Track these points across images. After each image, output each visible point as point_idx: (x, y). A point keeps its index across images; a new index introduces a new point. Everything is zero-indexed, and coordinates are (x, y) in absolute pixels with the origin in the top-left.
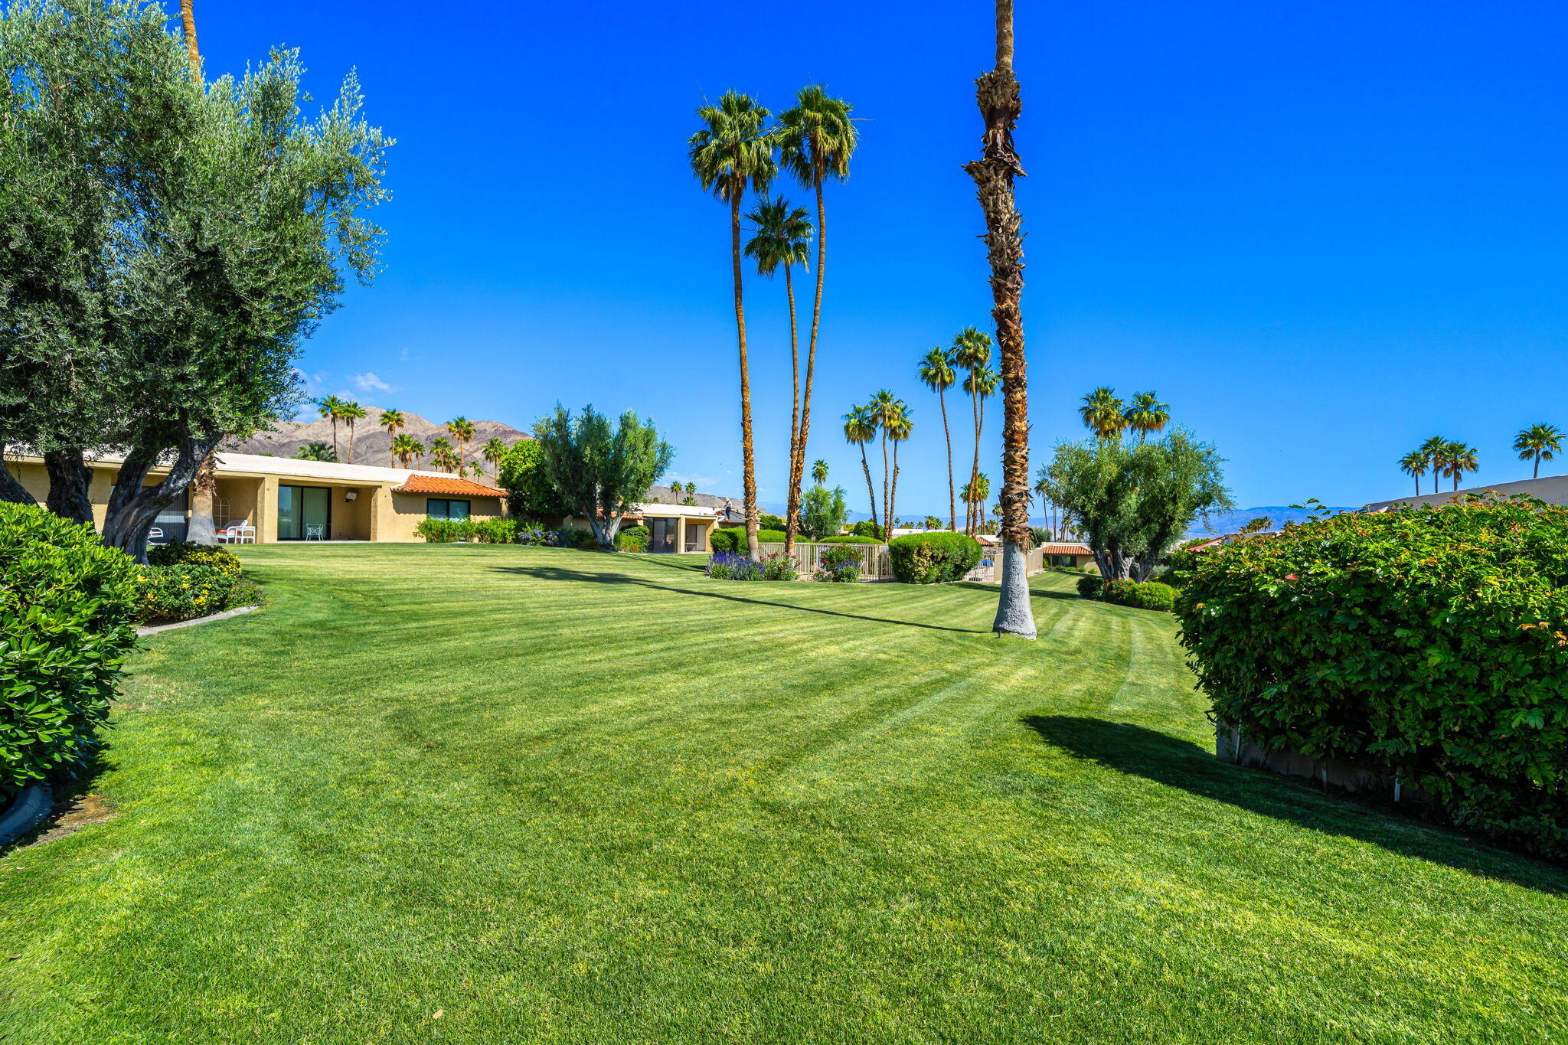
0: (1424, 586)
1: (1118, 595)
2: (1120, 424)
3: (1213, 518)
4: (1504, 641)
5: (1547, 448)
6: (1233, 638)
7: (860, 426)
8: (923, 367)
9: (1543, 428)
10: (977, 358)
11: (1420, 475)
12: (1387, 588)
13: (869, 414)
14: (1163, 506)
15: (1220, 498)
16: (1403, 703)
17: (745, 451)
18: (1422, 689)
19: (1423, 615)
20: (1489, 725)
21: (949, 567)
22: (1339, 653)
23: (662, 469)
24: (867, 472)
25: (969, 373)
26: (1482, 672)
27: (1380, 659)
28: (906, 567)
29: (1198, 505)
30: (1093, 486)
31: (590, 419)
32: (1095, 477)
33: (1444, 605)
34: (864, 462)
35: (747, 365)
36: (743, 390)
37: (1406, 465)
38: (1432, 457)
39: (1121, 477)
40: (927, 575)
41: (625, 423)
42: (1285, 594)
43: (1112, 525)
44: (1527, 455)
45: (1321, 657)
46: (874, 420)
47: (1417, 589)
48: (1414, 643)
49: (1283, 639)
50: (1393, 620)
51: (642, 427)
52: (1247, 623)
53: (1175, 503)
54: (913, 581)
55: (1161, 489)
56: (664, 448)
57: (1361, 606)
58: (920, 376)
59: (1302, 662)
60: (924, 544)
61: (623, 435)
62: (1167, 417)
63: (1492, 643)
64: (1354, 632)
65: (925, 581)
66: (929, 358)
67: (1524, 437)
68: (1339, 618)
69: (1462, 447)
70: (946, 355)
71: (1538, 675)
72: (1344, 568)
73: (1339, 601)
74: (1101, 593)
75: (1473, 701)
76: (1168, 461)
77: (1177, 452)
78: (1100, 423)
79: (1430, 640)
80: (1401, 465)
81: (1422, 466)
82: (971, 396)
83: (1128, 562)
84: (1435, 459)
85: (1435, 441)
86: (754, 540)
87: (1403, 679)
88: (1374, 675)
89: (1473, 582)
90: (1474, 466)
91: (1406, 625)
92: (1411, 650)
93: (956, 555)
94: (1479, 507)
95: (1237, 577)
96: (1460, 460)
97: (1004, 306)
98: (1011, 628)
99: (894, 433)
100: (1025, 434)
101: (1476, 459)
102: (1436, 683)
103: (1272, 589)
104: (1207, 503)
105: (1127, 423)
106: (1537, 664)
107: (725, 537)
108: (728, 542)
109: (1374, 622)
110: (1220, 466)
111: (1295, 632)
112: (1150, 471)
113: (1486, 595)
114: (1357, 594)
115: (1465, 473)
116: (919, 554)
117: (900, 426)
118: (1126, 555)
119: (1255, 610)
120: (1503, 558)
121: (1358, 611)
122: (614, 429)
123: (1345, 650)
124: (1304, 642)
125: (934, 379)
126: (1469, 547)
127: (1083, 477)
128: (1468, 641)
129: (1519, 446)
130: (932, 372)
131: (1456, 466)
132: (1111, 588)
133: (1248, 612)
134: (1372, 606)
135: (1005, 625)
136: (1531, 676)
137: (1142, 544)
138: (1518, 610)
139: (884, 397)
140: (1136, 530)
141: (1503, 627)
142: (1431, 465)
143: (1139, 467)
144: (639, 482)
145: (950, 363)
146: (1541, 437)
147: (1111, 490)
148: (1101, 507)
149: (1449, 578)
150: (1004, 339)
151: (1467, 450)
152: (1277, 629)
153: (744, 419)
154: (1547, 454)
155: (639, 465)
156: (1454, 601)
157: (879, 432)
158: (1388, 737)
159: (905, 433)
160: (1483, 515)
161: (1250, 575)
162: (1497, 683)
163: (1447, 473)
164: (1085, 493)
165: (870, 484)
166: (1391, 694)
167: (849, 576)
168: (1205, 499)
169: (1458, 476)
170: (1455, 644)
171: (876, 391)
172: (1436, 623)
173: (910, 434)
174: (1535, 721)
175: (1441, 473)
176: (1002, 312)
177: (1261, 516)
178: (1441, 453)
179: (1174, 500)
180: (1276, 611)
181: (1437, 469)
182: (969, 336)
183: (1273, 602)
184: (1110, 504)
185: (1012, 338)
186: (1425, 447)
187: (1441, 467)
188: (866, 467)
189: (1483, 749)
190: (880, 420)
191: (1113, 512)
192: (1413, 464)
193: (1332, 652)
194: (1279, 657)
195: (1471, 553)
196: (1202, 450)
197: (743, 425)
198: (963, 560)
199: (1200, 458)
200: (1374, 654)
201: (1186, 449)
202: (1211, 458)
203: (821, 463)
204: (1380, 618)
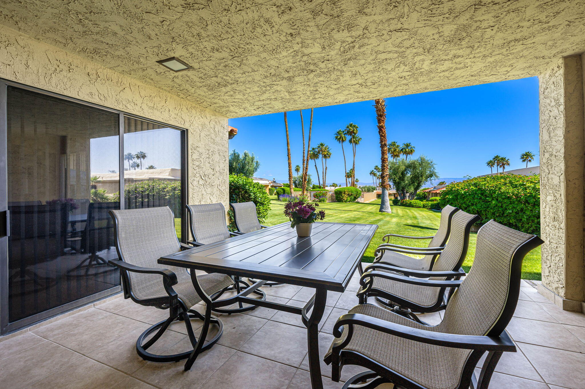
0: (491, 190)
1: (406, 204)
2: (399, 153)
3: (433, 181)
4: (505, 198)
5: (530, 159)
6: (454, 203)
7: (314, 154)
8: (336, 135)
9: (528, 152)
10: (353, 132)
11: (492, 167)
12: (485, 191)
13: (317, 150)
14: (419, 178)
15: (435, 175)
16: (488, 212)
17: (289, 163)
18: (492, 208)
19: (492, 195)
20: (503, 213)
21: (353, 197)
22: (476, 203)
23: (256, 169)
24: (317, 169)
25: (351, 137)
26: (502, 204)
27: (484, 204)
28: (340, 198)
29: (429, 177)
30: (397, 172)
31: (235, 154)
32: (398, 170)
33: (495, 193)
34: (315, 166)
35: (288, 137)
36: (287, 145)
37: (488, 164)
38: (496, 161)
39: (405, 170)
40: (347, 200)
41: (246, 155)
42: (465, 193)
43: (403, 184)
44: (524, 161)
45: (473, 205)
46: (319, 152)
47: (490, 191)
48: (490, 200)
49: (465, 202)
50: (486, 196)
51: (250, 156)
52: (457, 199)
53: (422, 177)
54: (342, 202)
55: (418, 173)
56: (257, 163)
57: (480, 194)
58: (335, 139)
59: (469, 206)
60: (346, 190)
61: (245, 159)
62: (414, 150)
63: (503, 199)
64: (479, 199)
65: (346, 202)
66: (338, 132)
67: (523, 155)
68: (476, 196)
69: (505, 158)
70: (343, 132)
71: (511, 204)
72: (477, 187)
73: (476, 193)
74: (400, 204)
75: (500, 209)
76: (420, 165)
77: (422, 161)
78: (393, 153)
79: (493, 199)
80: (487, 164)
81: (493, 164)
82: (352, 144)
83: (408, 195)
84: (497, 162)
85: (497, 157)
86: (292, 190)
87: (488, 207)
88: (483, 207)
89: (500, 188)
90: (508, 164)
91: (488, 197)
92: (489, 202)
93: (354, 193)
94: (502, 175)
95: (455, 190)
96: (504, 162)
97: (381, 125)
98: (385, 210)
99: (325, 156)
100: (387, 159)
101: (510, 162)
102: (494, 207)
103: (463, 192)
104: (431, 177)
105: (401, 152)
106: (511, 202)
107: (281, 190)
108: (282, 191)
109: (483, 197)
110: (435, 166)
111: (467, 200)
112: (415, 168)
113: (502, 191)
114: (479, 192)
115: (506, 166)
116: (344, 194)
117: (327, 154)
118: (407, 192)
119: (459, 197)
120: (505, 184)
121: (480, 195)
122: (242, 157)
123: (477, 203)
124: (469, 202)
125: (340, 139)
126: (499, 182)
127: (394, 170)
128: (499, 199)
129: (522, 158)
130: (339, 137)
131: (503, 164)
132: (403, 202)
133: (457, 197)
134: (482, 194)
135: (383, 210)
136: (510, 204)
137: (412, 190)
138: (507, 193)
139: (322, 145)
140: (410, 185)
141: (505, 196)
142: (496, 164)
143: (411, 166)
144: (250, 173)
145: (345, 134)
146: (528, 155)
147: (403, 173)
148: (400, 178)
149: (496, 188)
150: (381, 134)
151: (507, 159)
152: (463, 200)
153: (288, 154)
154: (530, 161)
155: (250, 168)
156: (497, 192)
157: (321, 156)
158: (486, 219)
159: (329, 156)
160: (502, 177)
161: (458, 190)
162: (504, 206)
163: (500, 167)
164: (395, 174)
165: (318, 173)
166: (486, 210)
167: (323, 201)
168: (431, 176)
169: (504, 168)
170: (497, 200)
171: (320, 143)
172: (494, 196)
173: (331, 156)
174: (510, 211)
175: (499, 167)
176: (380, 126)
177: (443, 181)
178: (499, 160)
179: (422, 176)
180: (463, 197)
181: (498, 165)
182: (351, 125)
183: (463, 195)
184: (402, 178)
185: (383, 133)
186: (494, 159)
187: (499, 165)
188: (316, 167)
189: (502, 218)
190: (321, 152)
191: (403, 180)
192: (490, 164)
193: (475, 203)
194: (464, 206)
195: (500, 184)
196: (429, 162)
197: (288, 155)
198: (357, 195)
199: (429, 164)
200: (483, 203)
201: (425, 161)
202: (432, 164)
203: (298, 166)
204: (484, 196)
